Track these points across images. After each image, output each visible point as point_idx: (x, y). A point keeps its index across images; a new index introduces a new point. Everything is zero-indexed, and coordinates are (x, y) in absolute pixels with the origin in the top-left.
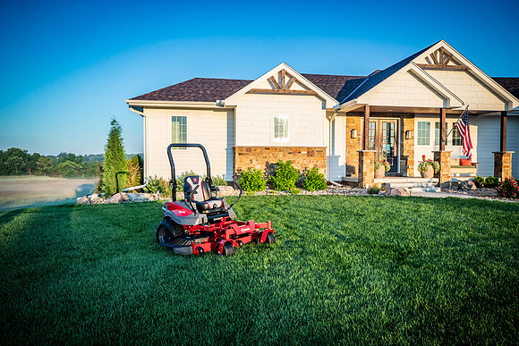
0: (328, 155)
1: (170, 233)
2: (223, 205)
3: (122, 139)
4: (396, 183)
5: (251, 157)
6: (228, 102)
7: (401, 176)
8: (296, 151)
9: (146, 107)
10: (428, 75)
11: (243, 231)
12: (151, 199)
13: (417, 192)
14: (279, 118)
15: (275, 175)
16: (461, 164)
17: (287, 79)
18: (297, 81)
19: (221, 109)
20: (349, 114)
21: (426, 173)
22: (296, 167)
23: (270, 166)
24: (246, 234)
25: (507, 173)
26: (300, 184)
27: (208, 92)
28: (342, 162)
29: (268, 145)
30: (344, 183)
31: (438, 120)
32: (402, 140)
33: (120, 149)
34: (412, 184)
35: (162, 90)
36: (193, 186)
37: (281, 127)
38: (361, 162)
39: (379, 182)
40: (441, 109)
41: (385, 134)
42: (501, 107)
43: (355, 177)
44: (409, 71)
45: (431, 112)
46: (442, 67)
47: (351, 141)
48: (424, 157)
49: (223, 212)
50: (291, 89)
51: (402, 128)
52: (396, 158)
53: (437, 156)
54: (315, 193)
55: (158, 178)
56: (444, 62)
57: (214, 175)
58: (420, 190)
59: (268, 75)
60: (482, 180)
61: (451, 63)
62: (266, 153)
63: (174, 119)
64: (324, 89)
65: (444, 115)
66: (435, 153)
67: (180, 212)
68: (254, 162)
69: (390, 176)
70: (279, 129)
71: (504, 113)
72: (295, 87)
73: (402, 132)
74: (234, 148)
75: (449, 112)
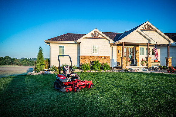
0: (111, 58)
1: (58, 85)
2: (76, 75)
3: (43, 53)
4: (133, 68)
5: (85, 59)
6: (78, 41)
7: (135, 65)
8: (100, 57)
9: (51, 43)
10: (143, 33)
11: (83, 84)
12: (52, 73)
13: (140, 71)
14: (95, 46)
15: (93, 65)
16: (155, 61)
17: (97, 34)
18: (100, 34)
19: (76, 43)
20: (117, 45)
21: (143, 65)
22: (100, 62)
23: (91, 62)
24: (84, 85)
25: (170, 65)
26: (101, 68)
27: (71, 38)
28: (115, 61)
29: (91, 55)
30: (116, 68)
31: (147, 47)
32: (135, 54)
33: (42, 57)
34: (139, 68)
35: (56, 37)
36: (66, 69)
37: (95, 49)
38: (122, 61)
39: (128, 67)
40: (148, 43)
41: (129, 52)
42: (167, 43)
43: (120, 66)
44: (137, 31)
45: (144, 44)
46: (148, 30)
47: (118, 54)
48: (142, 59)
49: (76, 77)
50: (98, 37)
51: (135, 50)
52: (133, 59)
53: (147, 59)
54: (107, 71)
55: (55, 66)
56: (148, 28)
57: (73, 65)
58: (141, 70)
59: (91, 32)
60: (162, 67)
61: (150, 29)
62: (90, 58)
63: (60, 47)
64: (109, 37)
65: (149, 45)
66: (146, 58)
67: (62, 77)
68: (86, 61)
69: (131, 65)
70: (94, 50)
71: (168, 45)
72: (100, 36)
73: (135, 51)
74: (80, 56)
75: (150, 44)
